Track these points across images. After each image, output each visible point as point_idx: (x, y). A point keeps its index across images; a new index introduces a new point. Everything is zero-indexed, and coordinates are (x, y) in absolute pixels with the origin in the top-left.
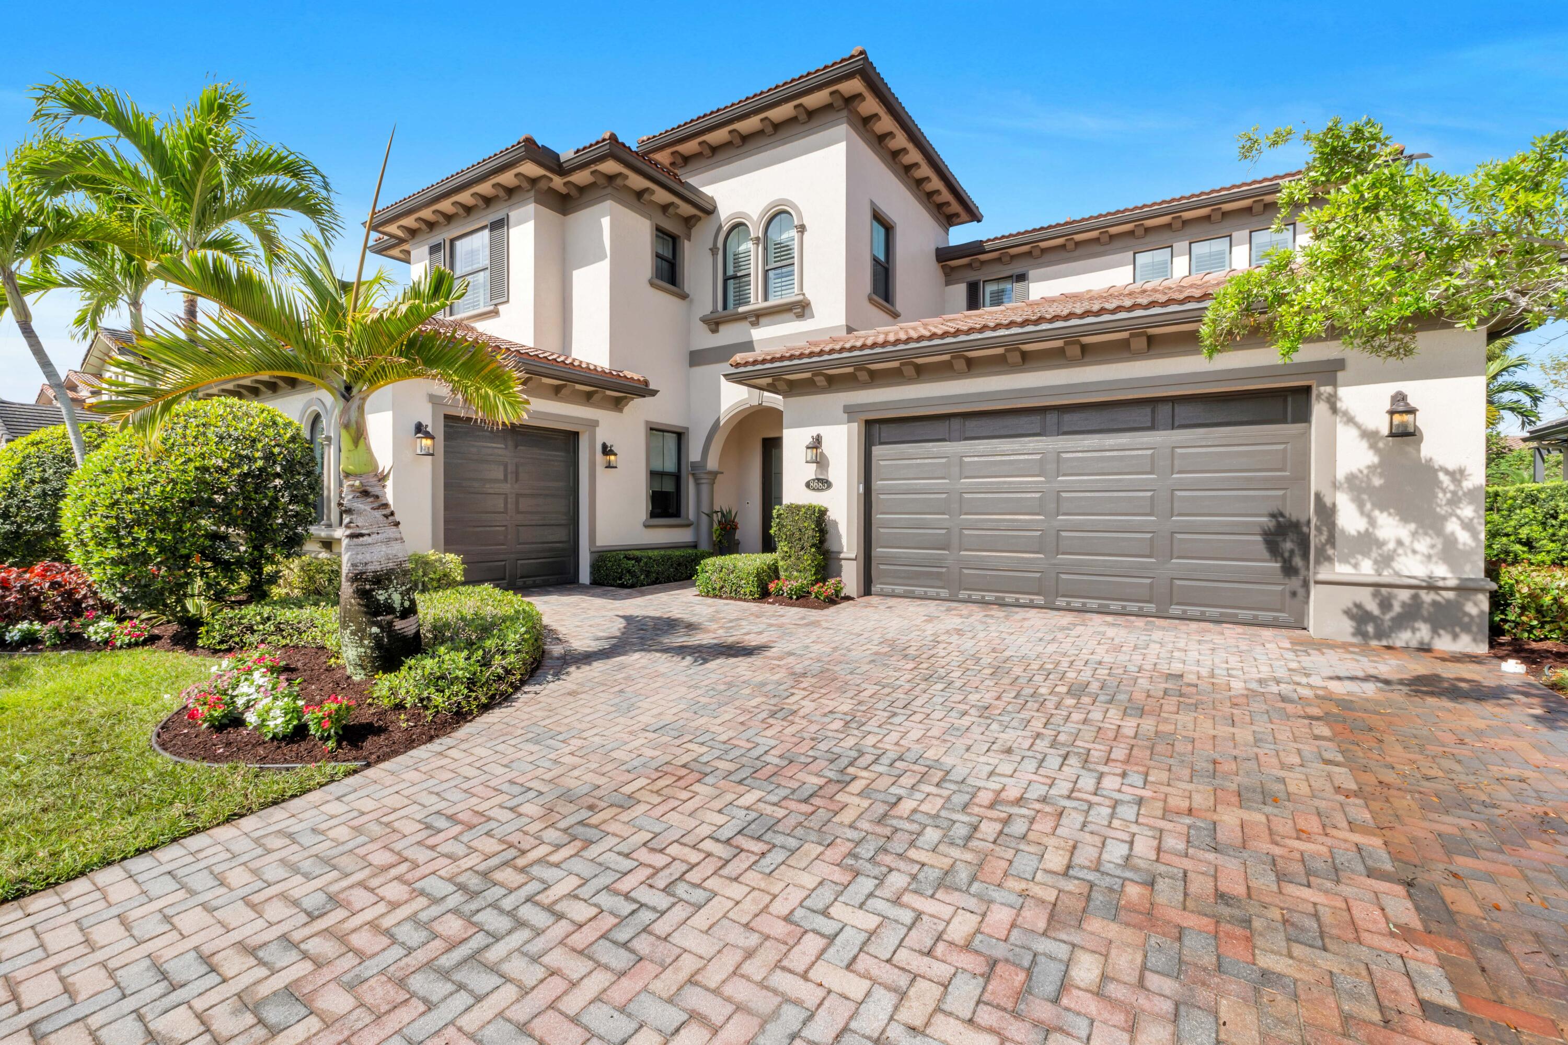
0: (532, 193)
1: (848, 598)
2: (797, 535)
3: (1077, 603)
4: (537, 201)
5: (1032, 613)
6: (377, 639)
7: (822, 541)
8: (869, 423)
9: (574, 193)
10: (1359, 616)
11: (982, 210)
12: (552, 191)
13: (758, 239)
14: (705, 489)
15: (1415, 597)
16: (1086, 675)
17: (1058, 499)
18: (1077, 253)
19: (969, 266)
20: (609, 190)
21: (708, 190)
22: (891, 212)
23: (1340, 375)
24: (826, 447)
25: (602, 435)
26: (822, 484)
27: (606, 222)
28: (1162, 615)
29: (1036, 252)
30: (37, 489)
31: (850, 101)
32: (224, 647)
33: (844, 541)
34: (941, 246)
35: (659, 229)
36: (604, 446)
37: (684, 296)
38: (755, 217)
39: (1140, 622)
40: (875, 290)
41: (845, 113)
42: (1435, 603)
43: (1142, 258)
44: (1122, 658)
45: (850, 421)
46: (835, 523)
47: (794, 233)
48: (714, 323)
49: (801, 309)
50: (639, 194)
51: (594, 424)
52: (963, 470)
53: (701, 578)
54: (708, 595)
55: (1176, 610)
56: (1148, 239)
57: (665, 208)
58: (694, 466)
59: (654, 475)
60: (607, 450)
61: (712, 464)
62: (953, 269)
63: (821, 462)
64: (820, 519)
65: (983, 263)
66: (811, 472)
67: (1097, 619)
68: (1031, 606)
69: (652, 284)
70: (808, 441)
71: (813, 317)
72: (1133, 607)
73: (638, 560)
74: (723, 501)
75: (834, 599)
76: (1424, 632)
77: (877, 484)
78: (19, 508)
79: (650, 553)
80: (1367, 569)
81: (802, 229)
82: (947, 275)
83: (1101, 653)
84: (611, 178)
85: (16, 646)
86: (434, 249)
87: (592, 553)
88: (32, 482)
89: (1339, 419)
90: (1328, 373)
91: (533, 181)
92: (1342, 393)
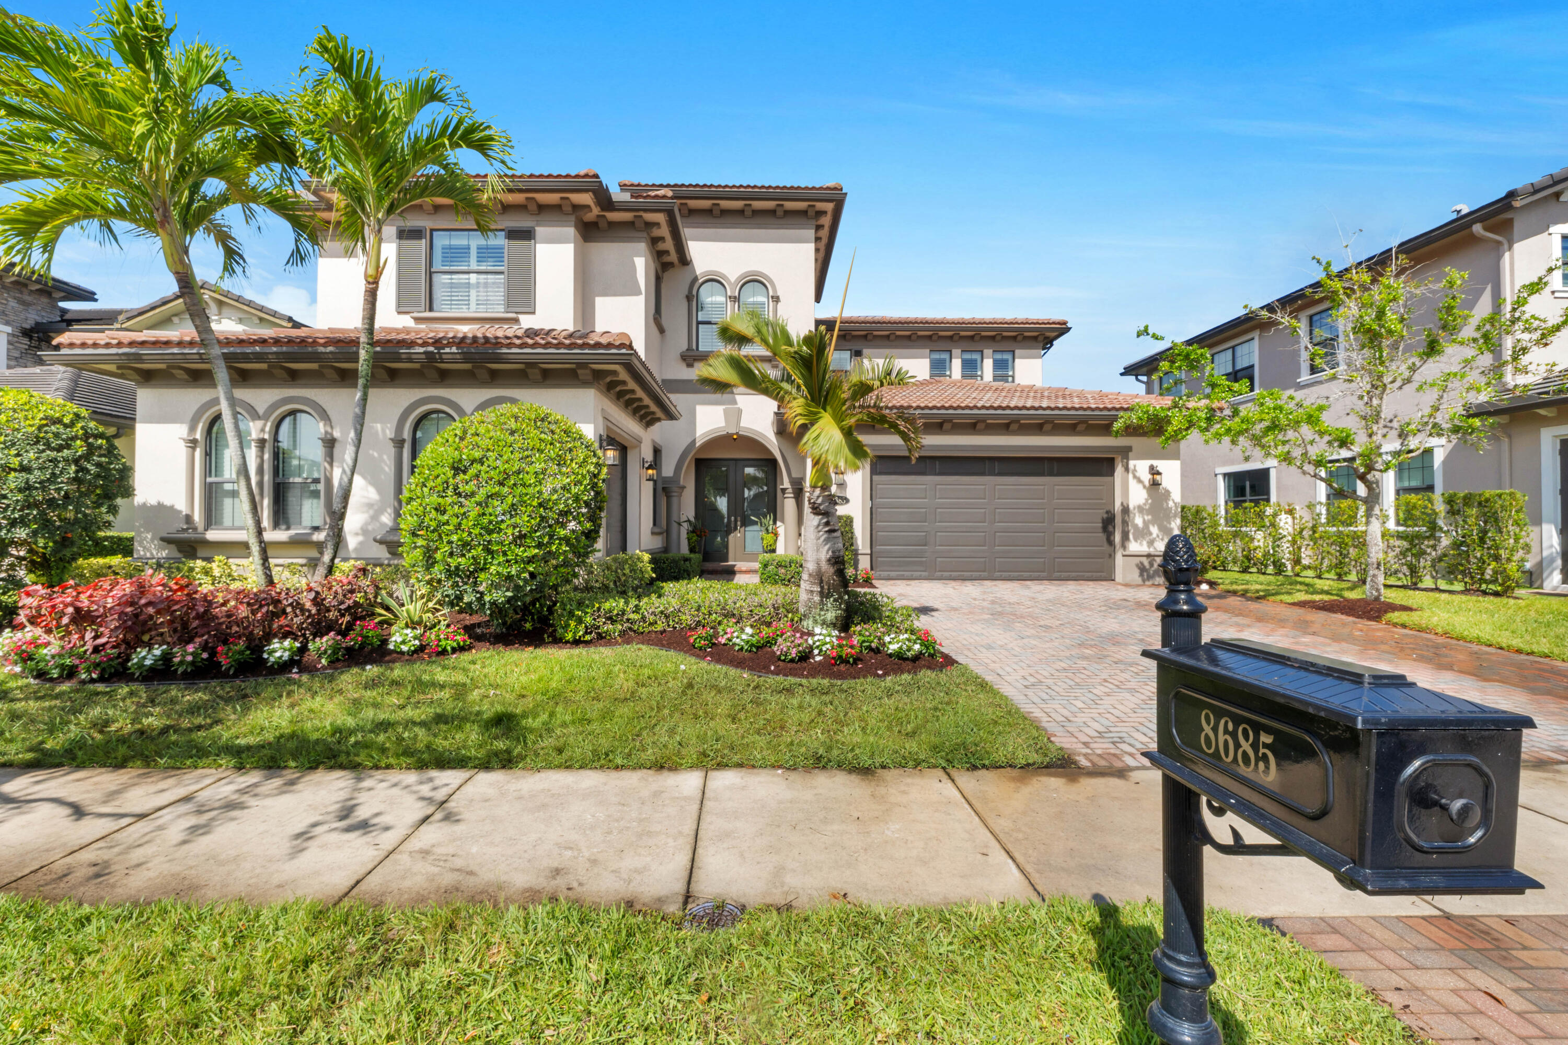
0: (573, 218)
4: (574, 226)
8: (876, 459)
10: (1142, 569)
13: (735, 297)
14: (675, 501)
18: (895, 343)
20: (642, 234)
23: (1129, 454)
25: (643, 452)
26: (842, 500)
28: (1050, 578)
31: (818, 213)
33: (860, 542)
36: (644, 461)
37: (662, 331)
38: (733, 280)
48: (691, 359)
50: (653, 240)
51: (640, 441)
55: (1056, 575)
56: (938, 343)
57: (659, 253)
58: (667, 480)
60: (647, 466)
61: (682, 480)
63: (842, 484)
69: (654, 319)
72: (1035, 575)
80: (1144, 547)
84: (647, 225)
89: (1131, 476)
90: (1125, 452)
91: (576, 208)
92: (1132, 463)
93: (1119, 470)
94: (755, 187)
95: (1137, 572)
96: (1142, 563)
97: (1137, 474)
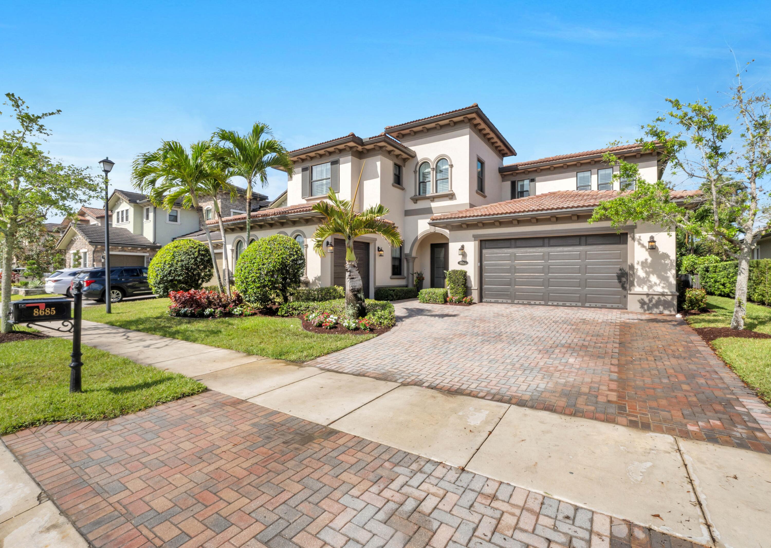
0: (350, 152)
1: (475, 303)
2: (457, 281)
3: (555, 303)
4: (352, 155)
5: (540, 306)
6: (358, 308)
7: (466, 283)
8: (481, 241)
9: (365, 151)
10: (643, 303)
11: (516, 151)
12: (357, 151)
13: (434, 169)
14: (411, 264)
15: (659, 298)
16: (558, 319)
17: (549, 268)
18: (554, 171)
19: (512, 174)
20: (380, 152)
21: (412, 148)
22: (483, 158)
23: (635, 230)
24: (465, 250)
25: (378, 244)
26: (465, 262)
27: (379, 164)
28: (583, 306)
29: (538, 170)
30: (179, 264)
31: (470, 120)
32: (286, 315)
33: (473, 283)
34: (501, 167)
35: (395, 164)
36: (378, 248)
37: (403, 189)
38: (433, 160)
39: (576, 308)
40: (478, 189)
41: (468, 124)
42: (664, 300)
43: (580, 175)
44: (569, 316)
45: (475, 240)
46: (469, 277)
47: (447, 167)
48: (415, 200)
49: (451, 196)
50: (389, 152)
51: (375, 240)
52: (516, 258)
53: (420, 296)
54: (424, 302)
55: (587, 305)
56: (582, 167)
57: (397, 156)
58: (406, 255)
59: (394, 259)
60: (380, 250)
61: (414, 254)
62: (505, 175)
63: (464, 255)
64: (464, 275)
65: (517, 173)
66: (460, 258)
67: (562, 308)
68: (540, 305)
69: (393, 186)
70: (460, 247)
71: (456, 199)
72: (574, 304)
73: (394, 291)
74: (417, 269)
75: (470, 303)
76: (661, 308)
77: (485, 263)
78: (174, 271)
79: (397, 288)
80: (645, 289)
81: (452, 166)
82: (502, 178)
83: (563, 315)
84: (381, 147)
85: (208, 316)
86: (304, 170)
87: (375, 288)
88: (178, 261)
89: (636, 243)
90: (633, 228)
91: (351, 148)
92: (637, 236)
93: (629, 239)
94: (437, 116)
95: (639, 305)
96: (642, 300)
97: (642, 242)
